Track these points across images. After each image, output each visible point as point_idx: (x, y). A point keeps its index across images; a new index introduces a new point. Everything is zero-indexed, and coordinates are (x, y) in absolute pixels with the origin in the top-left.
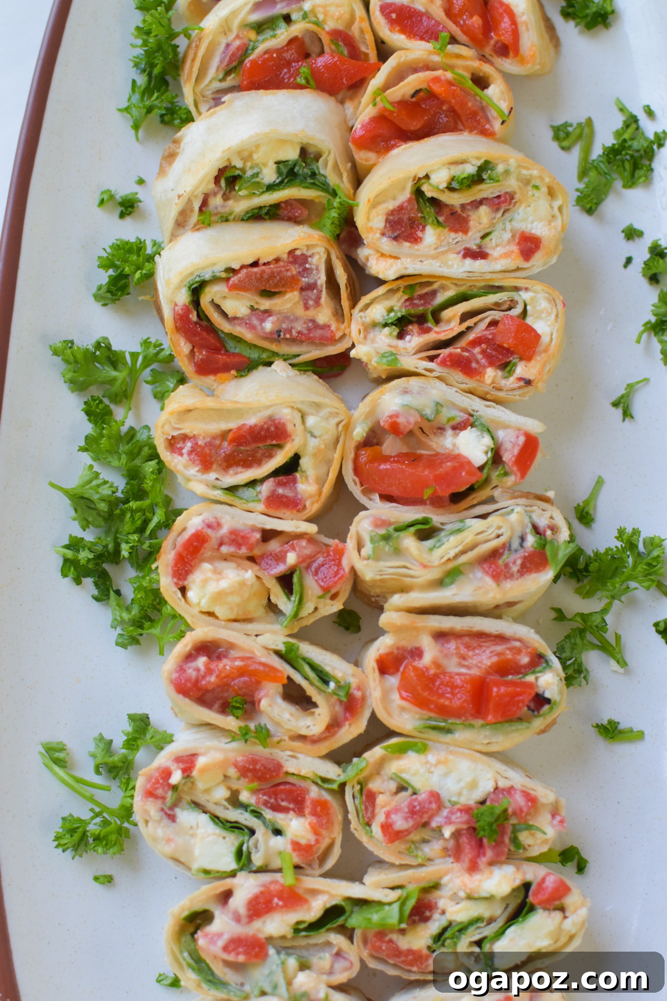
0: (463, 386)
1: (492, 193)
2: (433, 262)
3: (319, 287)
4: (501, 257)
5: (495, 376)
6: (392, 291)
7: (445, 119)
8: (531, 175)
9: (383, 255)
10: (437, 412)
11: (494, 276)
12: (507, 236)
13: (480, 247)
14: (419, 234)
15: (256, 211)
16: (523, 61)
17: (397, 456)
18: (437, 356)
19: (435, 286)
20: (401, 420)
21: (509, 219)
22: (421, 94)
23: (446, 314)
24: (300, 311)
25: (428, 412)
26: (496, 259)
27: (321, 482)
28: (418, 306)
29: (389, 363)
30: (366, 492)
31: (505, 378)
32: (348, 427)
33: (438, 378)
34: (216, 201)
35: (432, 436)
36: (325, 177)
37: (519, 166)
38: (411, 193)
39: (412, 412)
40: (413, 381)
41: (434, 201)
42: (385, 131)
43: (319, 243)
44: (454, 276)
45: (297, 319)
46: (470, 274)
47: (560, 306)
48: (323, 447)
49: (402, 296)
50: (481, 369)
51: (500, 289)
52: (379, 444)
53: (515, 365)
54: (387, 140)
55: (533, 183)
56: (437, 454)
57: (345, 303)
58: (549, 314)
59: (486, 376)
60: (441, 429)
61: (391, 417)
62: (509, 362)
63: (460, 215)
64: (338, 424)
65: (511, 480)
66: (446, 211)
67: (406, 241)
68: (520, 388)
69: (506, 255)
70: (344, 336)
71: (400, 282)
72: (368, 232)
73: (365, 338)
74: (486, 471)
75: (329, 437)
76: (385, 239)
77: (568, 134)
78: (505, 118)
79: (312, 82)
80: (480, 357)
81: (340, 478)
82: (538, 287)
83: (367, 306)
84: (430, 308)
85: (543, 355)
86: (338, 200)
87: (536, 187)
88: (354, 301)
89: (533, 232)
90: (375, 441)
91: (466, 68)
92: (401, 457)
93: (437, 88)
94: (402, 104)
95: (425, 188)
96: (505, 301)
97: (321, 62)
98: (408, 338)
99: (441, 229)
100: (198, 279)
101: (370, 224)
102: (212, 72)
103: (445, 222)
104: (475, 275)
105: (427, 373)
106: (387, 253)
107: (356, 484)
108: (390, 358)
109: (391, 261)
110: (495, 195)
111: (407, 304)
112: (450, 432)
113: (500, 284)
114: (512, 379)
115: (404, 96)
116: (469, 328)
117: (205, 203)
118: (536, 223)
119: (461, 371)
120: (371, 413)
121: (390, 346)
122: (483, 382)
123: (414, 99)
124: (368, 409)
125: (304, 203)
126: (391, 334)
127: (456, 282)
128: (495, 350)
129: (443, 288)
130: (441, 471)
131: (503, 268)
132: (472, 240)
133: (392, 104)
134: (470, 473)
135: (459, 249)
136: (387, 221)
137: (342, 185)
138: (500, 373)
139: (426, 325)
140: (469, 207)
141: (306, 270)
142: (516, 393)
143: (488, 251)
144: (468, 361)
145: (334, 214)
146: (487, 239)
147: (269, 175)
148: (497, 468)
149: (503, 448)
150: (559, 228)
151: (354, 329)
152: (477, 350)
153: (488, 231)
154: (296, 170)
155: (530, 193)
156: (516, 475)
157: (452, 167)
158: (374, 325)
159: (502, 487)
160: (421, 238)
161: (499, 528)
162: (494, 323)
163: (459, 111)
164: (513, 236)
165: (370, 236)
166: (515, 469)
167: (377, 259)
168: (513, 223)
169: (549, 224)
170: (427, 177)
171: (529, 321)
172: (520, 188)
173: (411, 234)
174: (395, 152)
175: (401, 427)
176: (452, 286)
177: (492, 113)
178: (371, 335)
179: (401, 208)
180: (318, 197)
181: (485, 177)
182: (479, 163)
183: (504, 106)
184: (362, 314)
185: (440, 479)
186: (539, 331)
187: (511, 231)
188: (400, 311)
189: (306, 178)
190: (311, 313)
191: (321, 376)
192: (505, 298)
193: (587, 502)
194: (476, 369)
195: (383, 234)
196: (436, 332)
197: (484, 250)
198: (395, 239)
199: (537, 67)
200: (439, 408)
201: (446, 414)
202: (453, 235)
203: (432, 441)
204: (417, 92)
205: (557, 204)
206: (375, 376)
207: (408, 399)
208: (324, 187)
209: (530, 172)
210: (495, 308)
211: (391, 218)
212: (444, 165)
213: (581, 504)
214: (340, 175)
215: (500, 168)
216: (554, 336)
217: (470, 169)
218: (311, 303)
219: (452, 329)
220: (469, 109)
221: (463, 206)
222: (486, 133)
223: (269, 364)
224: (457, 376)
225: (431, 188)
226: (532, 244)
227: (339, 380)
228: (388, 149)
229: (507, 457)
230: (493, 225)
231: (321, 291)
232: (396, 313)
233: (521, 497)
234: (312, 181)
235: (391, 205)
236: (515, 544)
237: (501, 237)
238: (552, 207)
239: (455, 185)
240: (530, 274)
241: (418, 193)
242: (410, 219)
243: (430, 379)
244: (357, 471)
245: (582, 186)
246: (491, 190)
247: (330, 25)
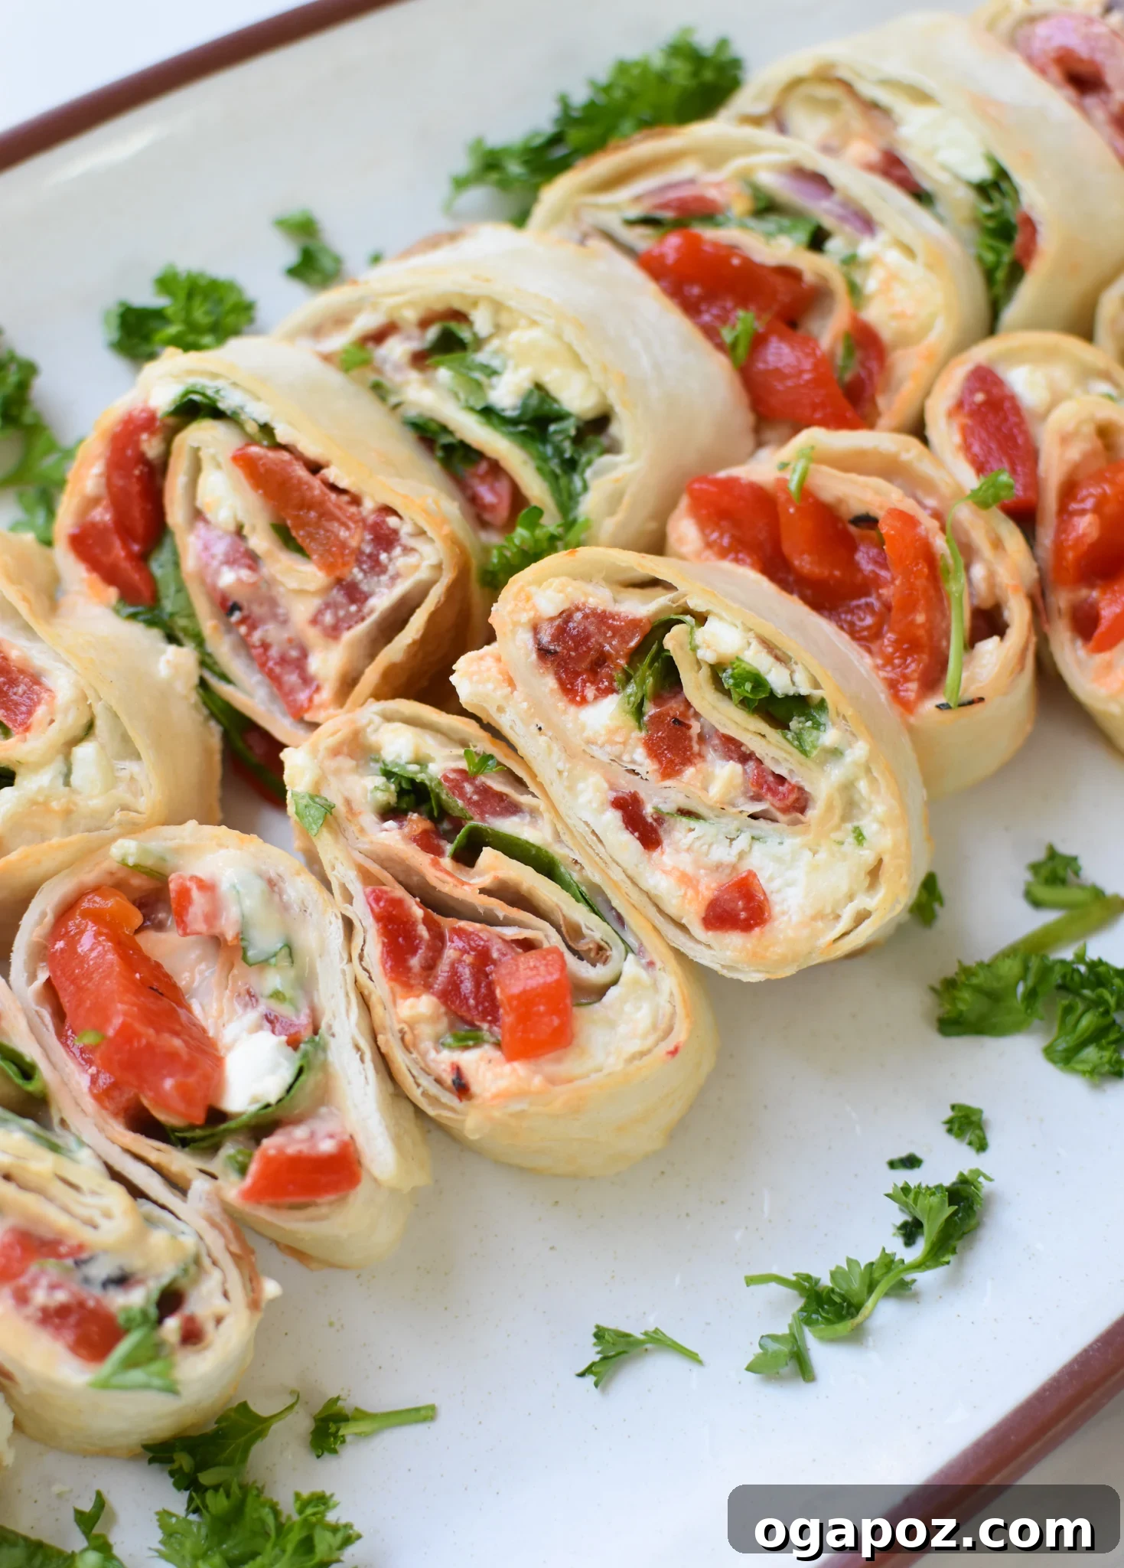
0: (363, 977)
1: (777, 764)
2: (558, 753)
3: (366, 610)
4: (674, 873)
5: (427, 1021)
8: (870, 806)
10: (272, 961)
11: (627, 887)
12: (724, 854)
13: (660, 818)
14: (590, 691)
15: (433, 426)
16: (1098, 671)
18: (378, 883)
20: (200, 900)
21: (756, 833)
22: (872, 534)
23: (489, 858)
24: (301, 611)
25: (259, 942)
26: (661, 867)
28: (462, 794)
29: (304, 814)
30: (38, 954)
31: (440, 1043)
33: (346, 920)
34: (397, 350)
35: (229, 995)
36: (585, 488)
37: (867, 770)
38: (650, 619)
39: (235, 914)
40: (306, 880)
42: (752, 523)
43: (438, 543)
44: (562, 810)
45: (285, 622)
46: (590, 838)
47: (665, 1047)
48: (57, 806)
49: (459, 757)
50: (417, 982)
51: (618, 919)
53: (478, 1042)
55: (862, 823)
57: (371, 675)
58: (633, 1037)
59: (411, 1001)
60: (251, 997)
61: (193, 878)
62: (477, 1028)
63: (690, 739)
64: (124, 807)
65: (236, 1187)
66: (672, 708)
67: (557, 677)
68: (439, 1081)
70: (314, 725)
72: (516, 598)
73: (335, 753)
74: (221, 1128)
75: (86, 807)
77: (1059, 883)
78: (953, 703)
79: (739, 351)
80: (443, 965)
82: (670, 981)
83: (400, 719)
84: (478, 821)
85: (538, 1079)
87: (859, 837)
89: (774, 898)
91: (991, 582)
94: (824, 511)
95: (677, 632)
96: (592, 941)
98: (392, 826)
99: (632, 722)
100: (210, 392)
101: (534, 590)
102: (623, 195)
103: (651, 720)
104: (601, 851)
105: (337, 892)
107: (41, 921)
108: (315, 810)
110: (778, 771)
111: (453, 776)
112: (253, 1016)
113: (621, 910)
114: (446, 1056)
115: (840, 501)
116: (491, 920)
117: (379, 336)
118: (795, 892)
119: (386, 947)
121: (349, 803)
122: (395, 1004)
123: (852, 529)
126: (378, 793)
127: (559, 826)
128: (477, 982)
129: (533, 815)
130: (150, 1035)
131: (653, 892)
132: (658, 796)
133: (806, 491)
134: (183, 1090)
135: (622, 783)
136: (566, 616)
138: (440, 1024)
139: (441, 842)
140: (715, 741)
141: (374, 559)
142: (425, 1082)
143: (666, 842)
144: (414, 948)
146: (685, 821)
147: (506, 394)
148: (244, 1143)
150: (823, 942)
151: (335, 724)
153: (701, 810)
154: (552, 428)
155: (838, 835)
157: (754, 645)
158: (373, 756)
159: (217, 1187)
161: (108, 1215)
162: (529, 946)
164: (732, 867)
166: (257, 1171)
168: (755, 849)
169: (812, 920)
170: (701, 619)
172: (830, 807)
173: (578, 677)
174: (728, 565)
176: (549, 829)
178: (347, 760)
179: (606, 621)
181: (792, 722)
182: (804, 691)
184: (380, 720)
185: (127, 1040)
187: (739, 856)
188: (431, 776)
189: (553, 457)
190: (313, 637)
192: (597, 935)
193: (361, 1415)
194: (409, 969)
195: (535, 628)
196: (436, 865)
197: (661, 832)
198: (543, 653)
200: (285, 955)
201: (283, 981)
202: (640, 753)
203: (224, 1002)
204: (867, 520)
205: (865, 901)
207: (254, 895)
208: (567, 502)
209: (872, 797)
210: (563, 929)
211: (577, 618)
212: (748, 629)
213: (347, 1405)
215: (830, 737)
216: (594, 1076)
217: (779, 681)
218: (330, 619)
219: (466, 889)
221: (709, 731)
222: (896, 689)
223: (172, 639)
224: (371, 948)
225: (687, 640)
226: (744, 909)
229: (275, 1145)
230: (719, 811)
231: (363, 619)
232: (423, 772)
233: (222, 1234)
234: (558, 471)
235: (596, 601)
236: (100, 1270)
237: (710, 845)
238: (851, 898)
239: (729, 676)
240: (691, 954)
241: (660, 628)
242: (603, 653)
243: (332, 909)
244: (64, 909)
246: (780, 755)
247: (874, 314)
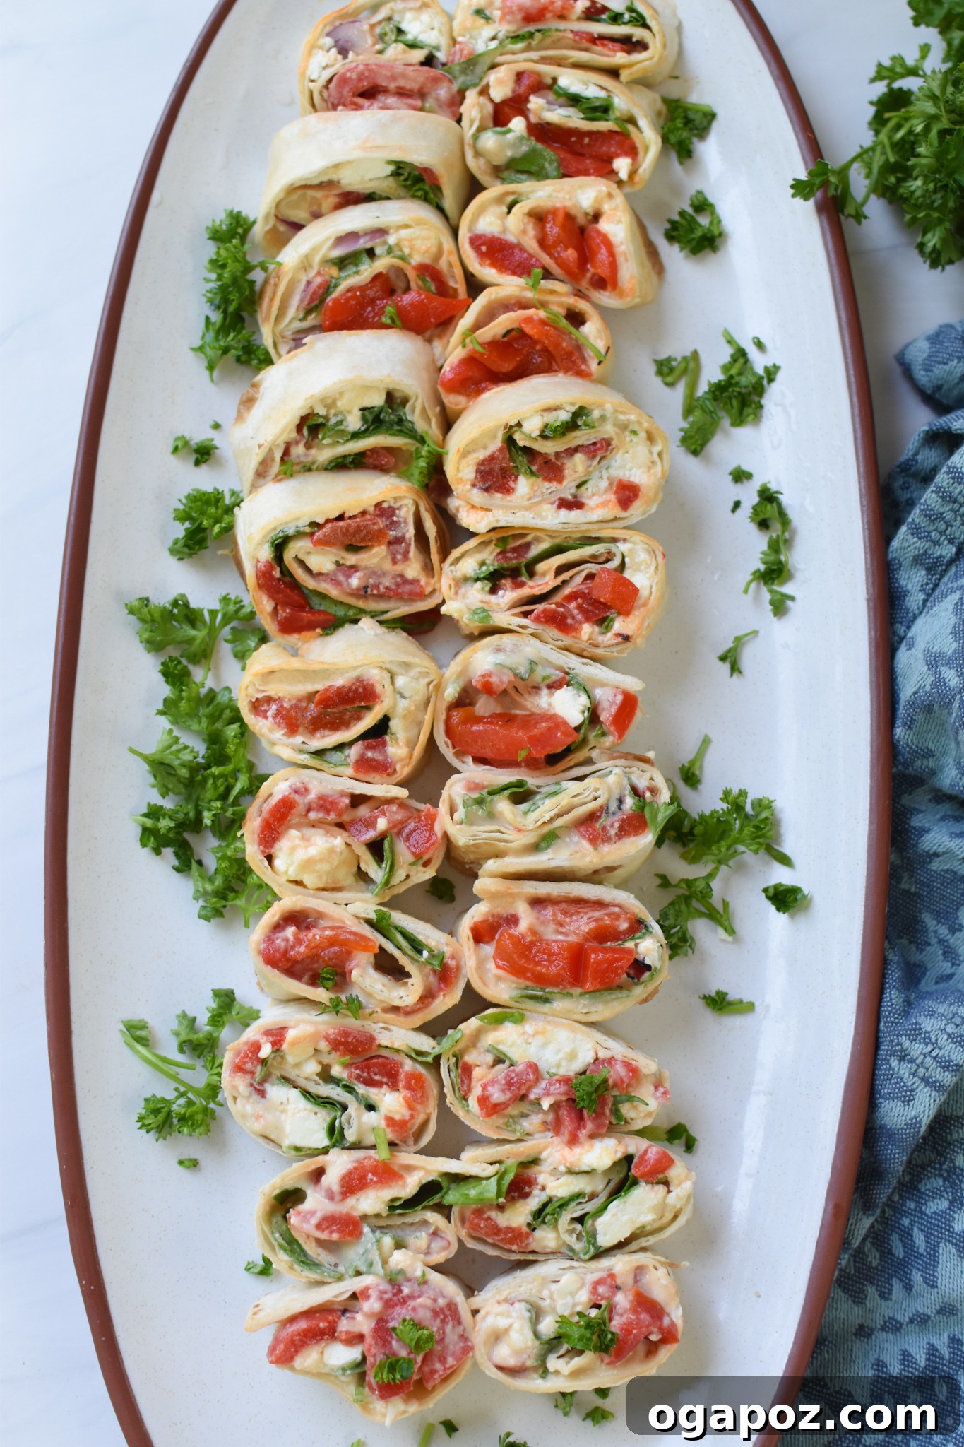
0: (559, 643)
1: (588, 440)
2: (526, 513)
3: (408, 541)
4: (597, 506)
5: (592, 632)
6: (484, 544)
7: (539, 360)
8: (628, 420)
9: (473, 507)
10: (532, 671)
11: (591, 527)
12: (604, 484)
13: (575, 496)
14: (512, 484)
15: (340, 460)
16: (621, 294)
17: (491, 716)
18: (531, 612)
19: (529, 538)
20: (494, 680)
21: (606, 467)
22: (513, 333)
23: (541, 567)
24: (388, 566)
25: (522, 670)
26: (592, 509)
27: (411, 745)
28: (511, 559)
29: (481, 620)
30: (459, 755)
31: (603, 633)
32: (439, 688)
33: (531, 634)
34: (299, 450)
35: (526, 696)
36: (412, 423)
37: (616, 411)
38: (503, 442)
39: (505, 670)
40: (506, 639)
41: (528, 451)
42: (475, 373)
43: (407, 495)
44: (548, 528)
45: (384, 574)
46: (565, 526)
47: (660, 558)
48: (413, 708)
49: (494, 550)
50: (576, 625)
51: (597, 540)
52: (472, 704)
53: (613, 620)
54: (477, 383)
55: (631, 427)
56: (532, 714)
57: (435, 557)
58: (649, 566)
59: (583, 632)
60: (536, 688)
61: (483, 676)
62: (607, 617)
63: (554, 463)
64: (429, 684)
65: (609, 740)
66: (540, 460)
67: (498, 492)
68: (617, 644)
69: (603, 505)
70: (434, 591)
71: (491, 534)
72: (458, 483)
73: (456, 593)
74: (582, 731)
75: (419, 698)
76: (475, 491)
77: (671, 370)
78: (602, 359)
79: (398, 322)
80: (575, 612)
81: (431, 741)
82: (637, 537)
83: (458, 560)
84: (524, 561)
85: (642, 609)
86: (426, 448)
87: (634, 432)
88: (444, 555)
89: (632, 479)
90: (468, 701)
91: (561, 305)
92: (495, 717)
93: (528, 330)
94: (493, 345)
95: (517, 436)
96: (602, 554)
97: (407, 299)
98: (501, 593)
99: (534, 479)
100: (281, 534)
101: (460, 475)
102: (292, 312)
103: (538, 471)
104: (571, 526)
105: (520, 630)
106: (478, 506)
107: (448, 746)
108: (482, 615)
109: (482, 513)
110: (591, 442)
111: (500, 557)
112: (545, 691)
113: (597, 535)
114: (609, 635)
115: (495, 336)
116: (564, 582)
117: (286, 452)
118: (634, 470)
119: (556, 627)
120: (463, 672)
121: (482, 602)
122: (579, 639)
123: (506, 339)
124: (459, 668)
125: (390, 450)
126: (483, 589)
127: (550, 534)
128: (591, 604)
129: (538, 540)
130: (535, 732)
131: (600, 519)
132: (566, 489)
133: (482, 345)
134: (565, 734)
135: (553, 499)
136: (478, 471)
137: (430, 432)
138: (597, 629)
139: (520, 579)
140: (563, 455)
141: (393, 523)
142: (614, 649)
143: (584, 500)
144: (564, 617)
145: (422, 463)
146: (583, 488)
147: (354, 422)
148: (594, 728)
149: (600, 707)
150: (659, 475)
151: (445, 583)
152: (573, 605)
153: (583, 479)
154: (381, 417)
155: (628, 439)
156: (613, 735)
157: (545, 414)
158: (466, 579)
159: (600, 748)
160: (513, 489)
161: (596, 790)
162: (590, 577)
163: (554, 352)
164: (611, 484)
165: (460, 487)
166: (612, 729)
167: (468, 511)
168: (611, 471)
169: (649, 471)
170: (519, 425)
171: (627, 574)
172: (617, 434)
173: (503, 484)
174: (486, 396)
175: (494, 686)
176: (547, 538)
177: (589, 353)
178: (462, 590)
179: (492, 458)
180: (406, 444)
181: (580, 423)
182: (573, 409)
183: (601, 345)
184: (452, 568)
185: (534, 740)
186: (638, 585)
187: (608, 479)
188: (493, 565)
189: (392, 425)
190: (399, 568)
191: (410, 633)
192: (602, 551)
193: (692, 763)
194: (571, 625)
195: (474, 485)
196: (531, 587)
197: (579, 500)
198: (487, 490)
199: (637, 300)
200: (533, 665)
201: (541, 672)
202: (547, 484)
203: (526, 700)
204: (509, 332)
205: (656, 449)
206: (467, 632)
207: (500, 658)
208: (412, 434)
209: (627, 417)
210: (591, 560)
211: (482, 468)
212: (537, 412)
213: (687, 765)
214: (428, 421)
215: (596, 414)
216: (653, 590)
217: (564, 416)
218: (399, 557)
219: (547, 583)
220: (563, 349)
221: (557, 454)
222: (581, 374)
223: (356, 621)
224: (552, 633)
225: (523, 436)
226: (630, 492)
227: (430, 636)
228: (479, 392)
229: (605, 716)
230: (589, 473)
231: (410, 544)
232: (488, 566)
233: (620, 757)
234: (399, 428)
235: (482, 455)
236: (613, 807)
237: (597, 486)
238: (651, 453)
239: (548, 433)
240: (629, 523)
241: (510, 441)
242: (502, 469)
243: (524, 637)
244: (449, 732)
245: (685, 425)
246: (586, 437)
247: (416, 259)
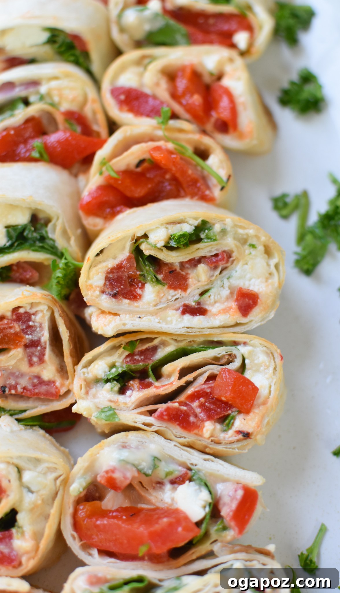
0: (182, 440)
1: (210, 251)
2: (152, 318)
3: (43, 344)
4: (219, 312)
5: (214, 429)
6: (115, 348)
7: (169, 188)
8: (247, 235)
9: (103, 312)
10: (155, 467)
11: (213, 331)
12: (226, 292)
13: (199, 303)
14: (139, 291)
16: (241, 136)
17: (117, 511)
18: (155, 411)
19: (156, 342)
20: (117, 475)
21: (227, 277)
22: (146, 165)
23: (167, 369)
24: (24, 367)
25: (145, 465)
26: (215, 315)
27: (37, 536)
28: (138, 361)
29: (108, 418)
30: (86, 547)
31: (224, 431)
32: (66, 482)
33: (156, 432)
35: (151, 491)
36: (54, 241)
37: (235, 226)
38: (131, 252)
39: (129, 467)
40: (132, 435)
41: (153, 260)
42: (111, 198)
43: (42, 301)
44: (172, 331)
45: (22, 375)
46: (189, 330)
47: (278, 359)
48: (39, 502)
49: (123, 352)
50: (199, 423)
51: (220, 344)
52: (101, 498)
53: (234, 418)
54: (113, 206)
55: (250, 242)
56: (157, 509)
57: (68, 360)
58: (267, 367)
59: (205, 430)
60: (160, 484)
61: (107, 472)
62: (228, 415)
63: (179, 273)
64: (56, 479)
65: (230, 534)
66: (165, 270)
67: (126, 298)
68: (238, 441)
69: (225, 311)
70: (68, 392)
71: (121, 338)
72: (88, 290)
73: (87, 393)
74: (204, 526)
75: (46, 492)
76: (104, 296)
77: (286, 205)
78: (224, 184)
79: (46, 156)
80: (198, 410)
81: (59, 535)
82: (256, 341)
83: (90, 362)
84: (151, 363)
85: (262, 408)
86: (63, 261)
87: (253, 246)
88: (78, 355)
89: (251, 288)
90: (97, 495)
91: (189, 142)
92: (122, 510)
93: (157, 156)
94: (127, 173)
95: (143, 247)
96: (224, 356)
97: (53, 138)
98: (129, 393)
99: (159, 287)
101: (90, 282)
103: (164, 279)
104: (194, 330)
105: (145, 428)
106: (106, 310)
107: (74, 538)
108: (108, 413)
109: (110, 317)
110: (213, 254)
111: (128, 359)
112: (168, 487)
113: (219, 339)
114: (231, 432)
115: (128, 165)
116: (189, 384)
118: (253, 280)
119: (179, 425)
120: (90, 468)
121: (110, 401)
122: (201, 436)
123: (139, 169)
124: (86, 464)
125: (36, 266)
126: (112, 389)
127: (175, 337)
128: (213, 403)
129: (164, 344)
130: (157, 527)
131: (222, 324)
132: (191, 297)
133: (118, 173)
134: (186, 529)
135: (178, 305)
136: (107, 278)
137: (70, 249)
138: (218, 426)
139: (147, 380)
140: (187, 266)
141: (29, 327)
142: (235, 446)
143: (207, 307)
144: (186, 415)
145: (59, 274)
146: (206, 296)
148: (216, 522)
149: (221, 502)
150: (276, 284)
151: (77, 385)
152: (195, 404)
153: (206, 288)
154: (25, 234)
155: (247, 252)
156: (234, 530)
157: (170, 227)
158: (97, 381)
159: (222, 542)
160: (140, 296)
162: (212, 378)
163: (181, 179)
164: (232, 293)
165: (90, 293)
166: (233, 524)
167: (98, 316)
168: (231, 280)
169: (266, 281)
170: (146, 236)
171: (248, 375)
172: (237, 247)
173: (131, 291)
174: (120, 217)
175: (118, 481)
176: (172, 342)
177: (213, 181)
178: (93, 391)
179: (119, 267)
180: (47, 259)
181: (202, 236)
182: (196, 223)
183: (223, 174)
184: (85, 370)
185: (155, 536)
186: (257, 384)
187: (230, 288)
188: (122, 367)
189: (35, 242)
190: (36, 370)
191: (49, 431)
192: (224, 353)
193: (311, 550)
194: (194, 423)
195: (103, 292)
196: (157, 387)
197: (203, 306)
198: (115, 296)
199: (255, 142)
200: (157, 462)
201: (164, 468)
202: (172, 292)
203: (151, 495)
204: (141, 162)
205: (273, 262)
206: (99, 430)
207: (125, 454)
208: (54, 250)
209: (246, 231)
210: (213, 362)
211: (111, 276)
212: (162, 224)
213: (305, 553)
214: (68, 239)
215: (217, 228)
216: (272, 389)
217: (188, 228)
218: (35, 359)
219: (171, 383)
220: (189, 176)
221: (182, 264)
222: (205, 198)
224: (175, 430)
225: (149, 247)
226: (249, 300)
228: (114, 214)
229: (226, 511)
230: (211, 282)
231: (45, 348)
232: (117, 369)
233: (240, 551)
234: (41, 245)
235: (111, 263)
237: (219, 294)
238: (268, 265)
239: (173, 244)
240: (249, 329)
241: (137, 251)
242: (129, 277)
243: (149, 434)
244: (76, 526)
245: (299, 249)
246: (209, 249)
247: (65, 107)
